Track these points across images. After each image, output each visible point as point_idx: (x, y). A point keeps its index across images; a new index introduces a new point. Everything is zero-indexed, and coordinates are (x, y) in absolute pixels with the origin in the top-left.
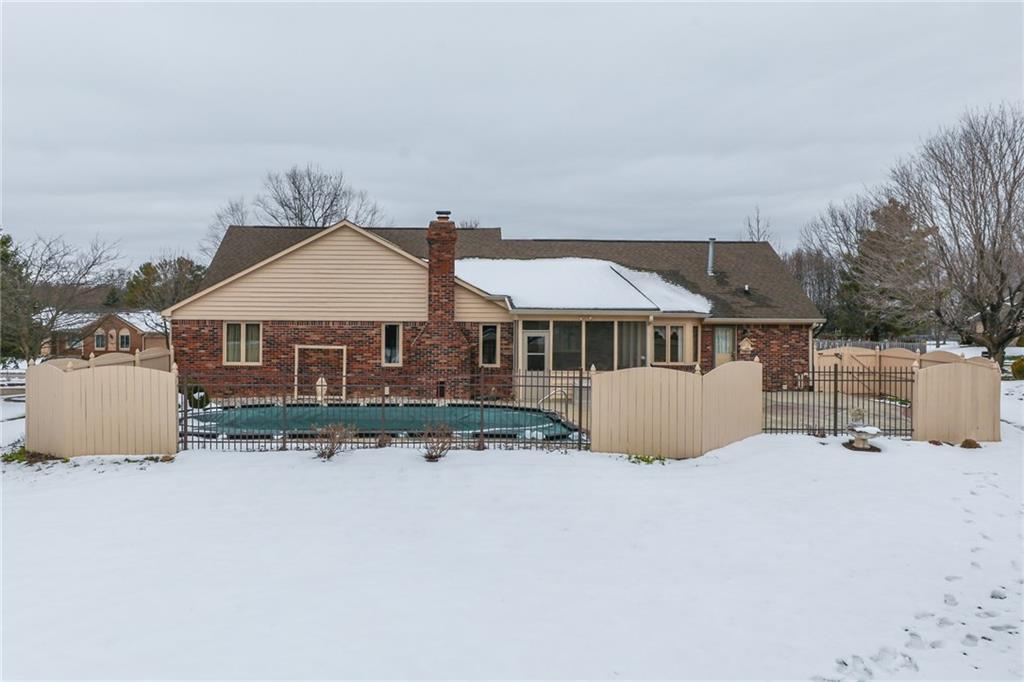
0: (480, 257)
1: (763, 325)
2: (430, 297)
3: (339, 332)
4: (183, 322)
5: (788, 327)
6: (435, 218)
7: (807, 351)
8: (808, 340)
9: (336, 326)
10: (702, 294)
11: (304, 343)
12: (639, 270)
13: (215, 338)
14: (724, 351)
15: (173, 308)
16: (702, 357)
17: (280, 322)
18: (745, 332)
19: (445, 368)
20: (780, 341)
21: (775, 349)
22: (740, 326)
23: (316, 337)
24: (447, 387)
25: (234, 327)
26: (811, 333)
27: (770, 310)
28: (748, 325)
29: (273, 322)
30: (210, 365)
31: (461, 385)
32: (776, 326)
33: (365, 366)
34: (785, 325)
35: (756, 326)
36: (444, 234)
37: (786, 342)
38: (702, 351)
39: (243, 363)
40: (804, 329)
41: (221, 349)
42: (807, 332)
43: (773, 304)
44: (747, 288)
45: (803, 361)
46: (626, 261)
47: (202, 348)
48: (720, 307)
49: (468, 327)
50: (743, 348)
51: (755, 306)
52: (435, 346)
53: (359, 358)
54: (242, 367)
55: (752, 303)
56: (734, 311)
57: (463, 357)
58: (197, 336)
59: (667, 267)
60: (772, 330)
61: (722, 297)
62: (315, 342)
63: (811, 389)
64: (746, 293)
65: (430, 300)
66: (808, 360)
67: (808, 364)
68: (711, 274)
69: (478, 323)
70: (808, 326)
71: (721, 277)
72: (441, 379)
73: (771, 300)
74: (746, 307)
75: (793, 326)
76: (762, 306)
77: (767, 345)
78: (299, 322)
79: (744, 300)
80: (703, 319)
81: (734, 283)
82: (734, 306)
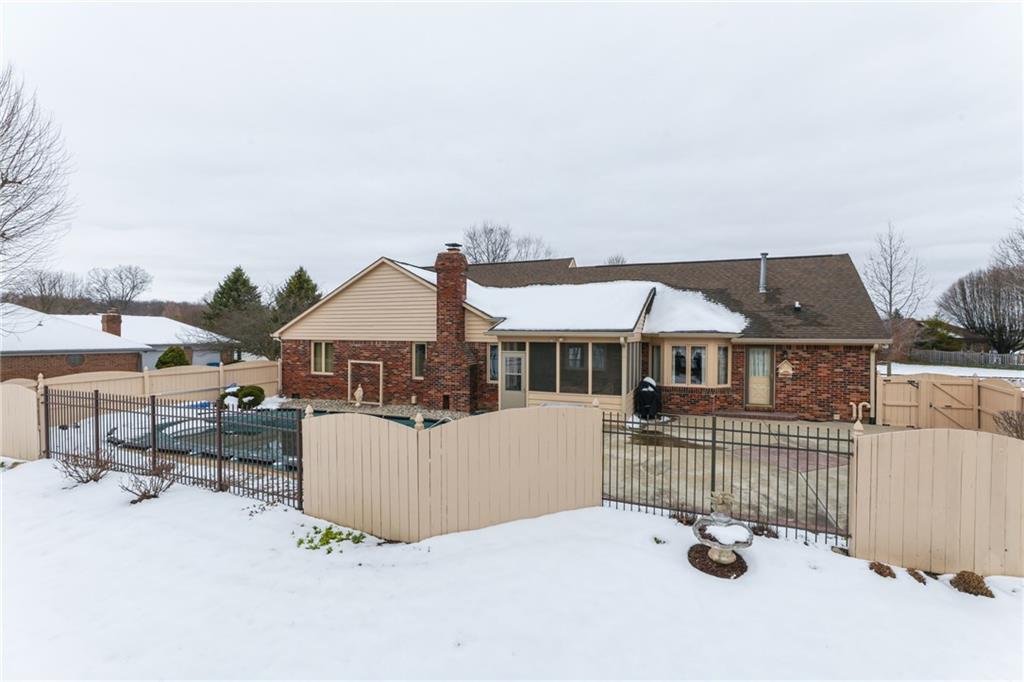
0: (542, 284)
1: (809, 347)
2: (438, 320)
3: (383, 350)
4: (288, 341)
5: (842, 349)
6: (445, 250)
7: (868, 377)
8: (869, 364)
9: (379, 345)
10: (741, 312)
11: (359, 359)
12: (685, 290)
13: (306, 354)
14: (761, 373)
15: (280, 331)
16: (732, 380)
17: (344, 341)
18: (785, 352)
19: (450, 383)
20: (829, 365)
21: (824, 373)
22: (779, 347)
23: (366, 354)
24: (451, 400)
25: (317, 345)
26: (873, 356)
27: (819, 330)
28: (789, 346)
29: (340, 341)
30: (303, 374)
31: (462, 400)
32: (826, 347)
33: (400, 379)
34: (837, 346)
35: (800, 347)
36: (448, 264)
37: (837, 366)
38: (733, 373)
39: (323, 373)
40: (864, 351)
41: (310, 362)
42: (869, 355)
43: (826, 322)
44: (797, 305)
45: (861, 388)
46: (674, 281)
47: (298, 360)
48: (758, 325)
49: (477, 347)
50: (781, 371)
51: (801, 325)
52: (442, 364)
53: (396, 372)
54: (321, 376)
55: (799, 321)
56: (772, 331)
57: (464, 374)
58: (296, 352)
59: (715, 285)
60: (819, 351)
61: (765, 315)
62: (366, 358)
63: (873, 421)
64: (798, 309)
65: (438, 323)
66: (869, 388)
67: (869, 393)
68: (762, 290)
69: (486, 343)
70: (869, 347)
71: (772, 295)
72: (446, 393)
73: (826, 318)
74: (788, 327)
75: (849, 348)
76: (811, 325)
77: (814, 368)
78: (356, 342)
79: (791, 319)
80: (730, 339)
81: (785, 301)
82: (774, 325)
